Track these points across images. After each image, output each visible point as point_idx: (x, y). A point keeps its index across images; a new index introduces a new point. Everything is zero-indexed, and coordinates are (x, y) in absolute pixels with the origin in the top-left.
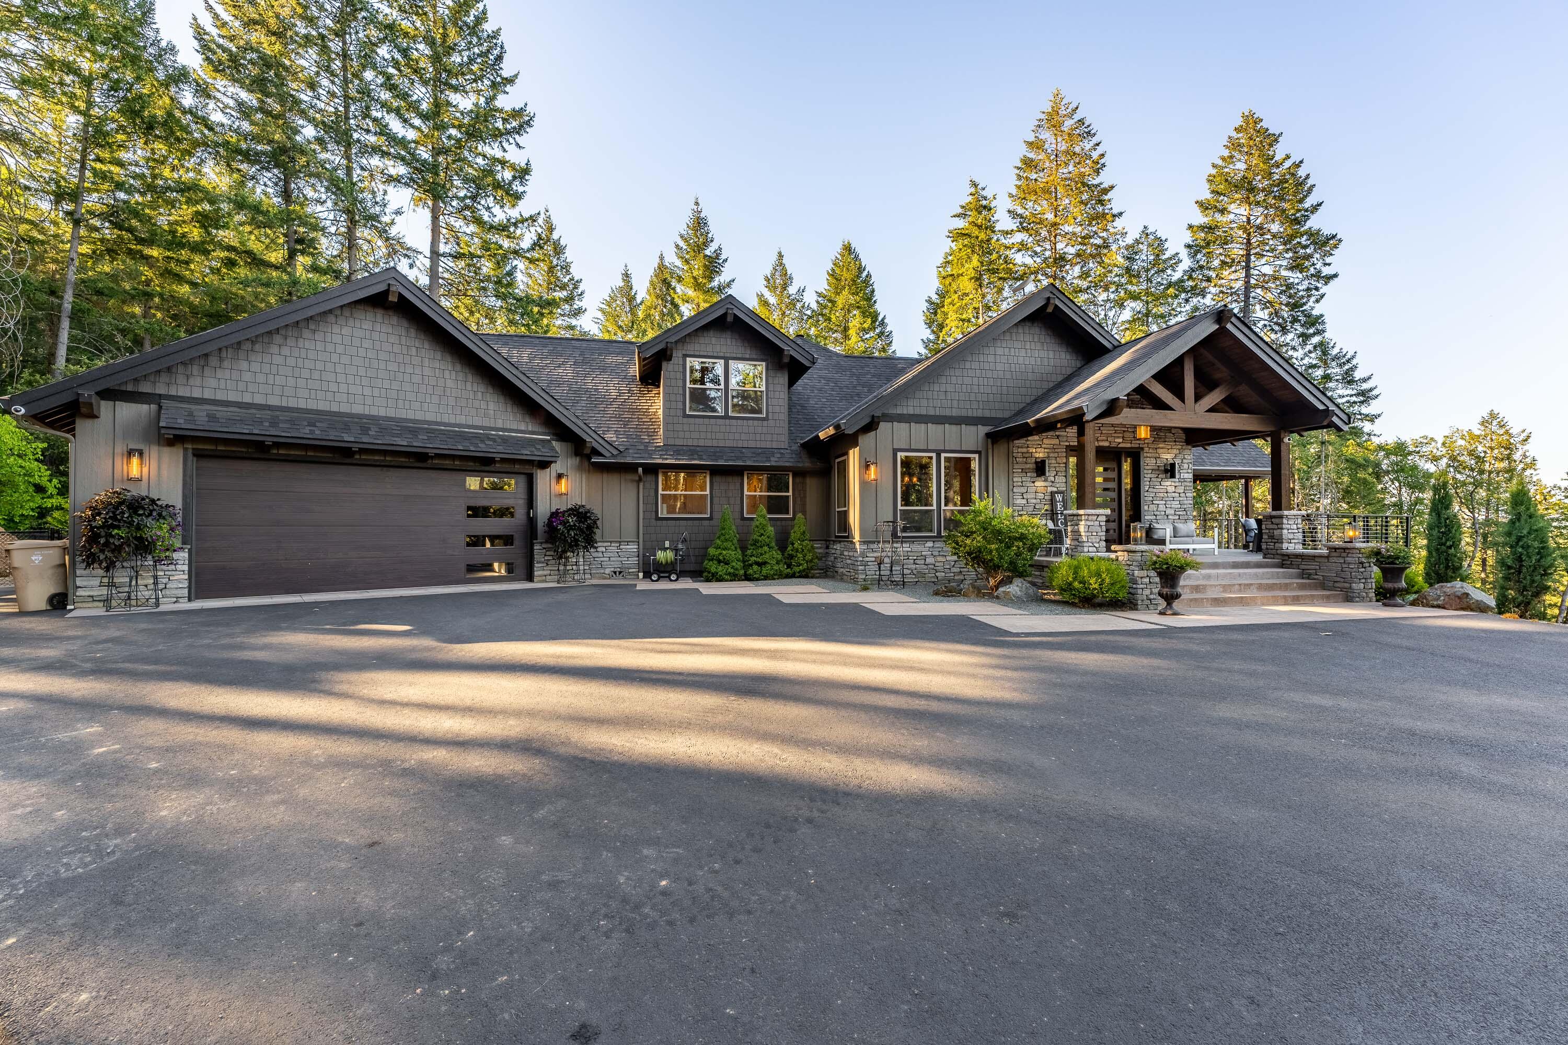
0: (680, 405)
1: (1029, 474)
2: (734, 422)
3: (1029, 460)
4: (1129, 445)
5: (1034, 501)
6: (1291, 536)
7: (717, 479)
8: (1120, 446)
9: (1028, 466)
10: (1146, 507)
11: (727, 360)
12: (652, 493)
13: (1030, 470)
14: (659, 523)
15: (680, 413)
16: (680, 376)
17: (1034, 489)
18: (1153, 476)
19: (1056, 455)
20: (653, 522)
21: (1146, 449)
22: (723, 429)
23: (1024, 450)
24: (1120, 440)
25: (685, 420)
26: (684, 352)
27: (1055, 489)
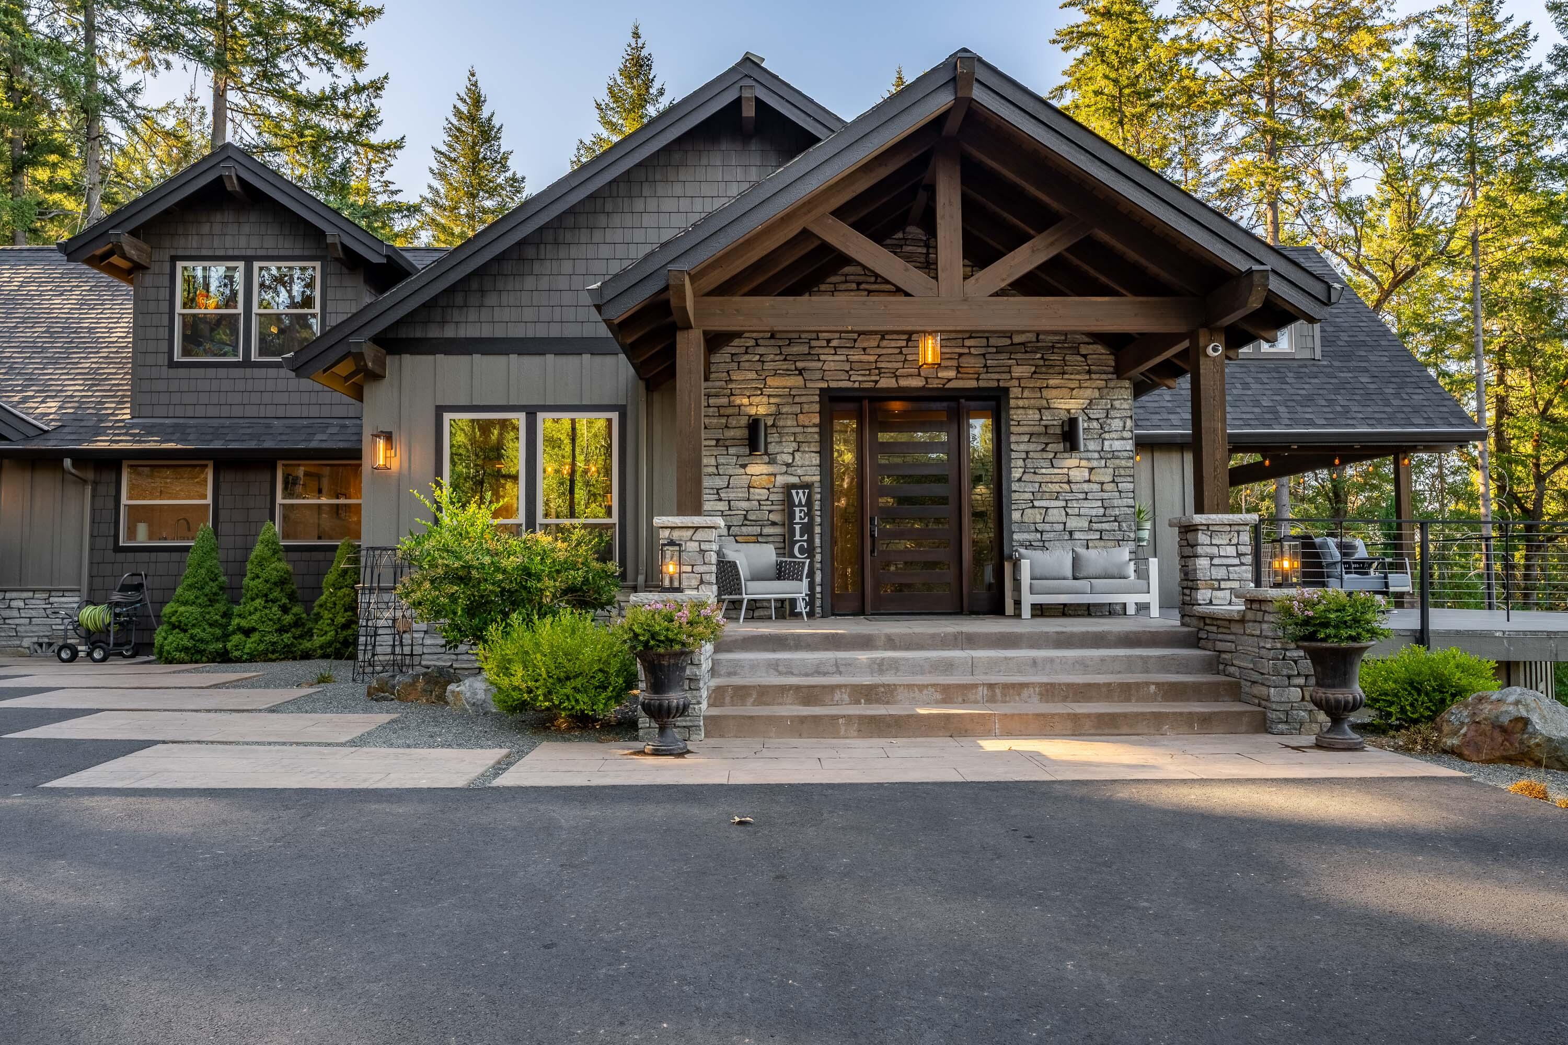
0: (164, 347)
1: (732, 451)
2: (261, 372)
3: (733, 422)
4: (972, 384)
5: (745, 505)
6: (1220, 573)
7: (228, 477)
8: (950, 385)
9: (730, 433)
10: (1016, 516)
11: (249, 260)
12: (111, 504)
13: (735, 441)
14: (121, 556)
15: (163, 359)
16: (164, 294)
17: (744, 480)
18: (1032, 447)
19: (797, 409)
20: (110, 555)
21: (1015, 392)
22: (240, 385)
23: (724, 401)
24: (952, 374)
25: (173, 372)
26: (173, 253)
27: (794, 480)
